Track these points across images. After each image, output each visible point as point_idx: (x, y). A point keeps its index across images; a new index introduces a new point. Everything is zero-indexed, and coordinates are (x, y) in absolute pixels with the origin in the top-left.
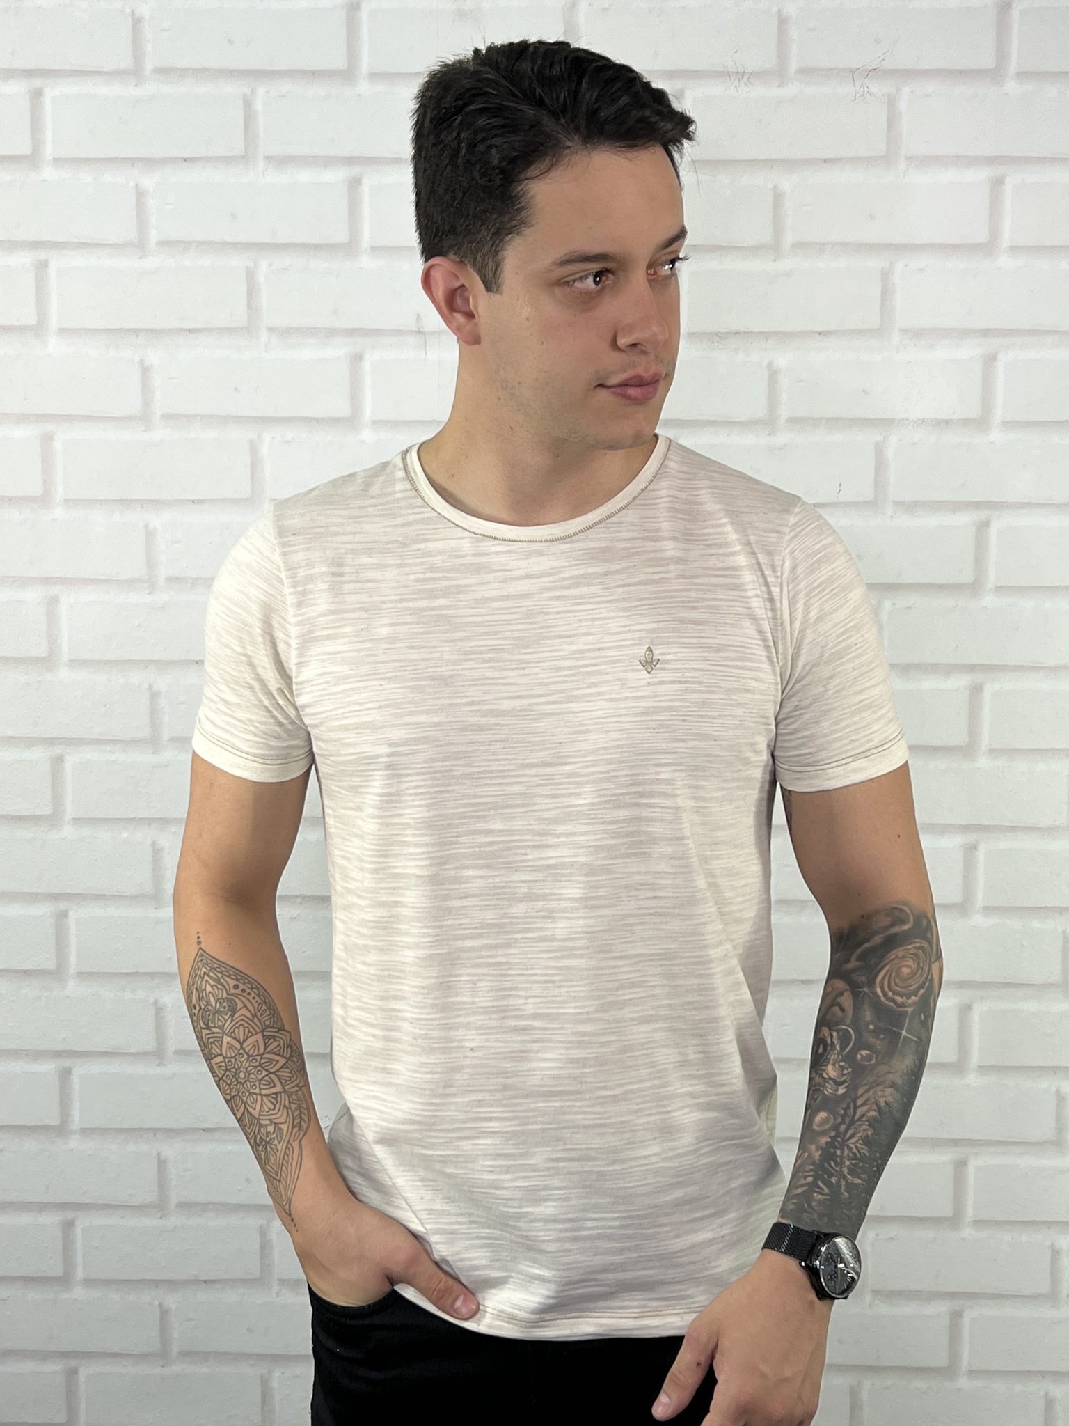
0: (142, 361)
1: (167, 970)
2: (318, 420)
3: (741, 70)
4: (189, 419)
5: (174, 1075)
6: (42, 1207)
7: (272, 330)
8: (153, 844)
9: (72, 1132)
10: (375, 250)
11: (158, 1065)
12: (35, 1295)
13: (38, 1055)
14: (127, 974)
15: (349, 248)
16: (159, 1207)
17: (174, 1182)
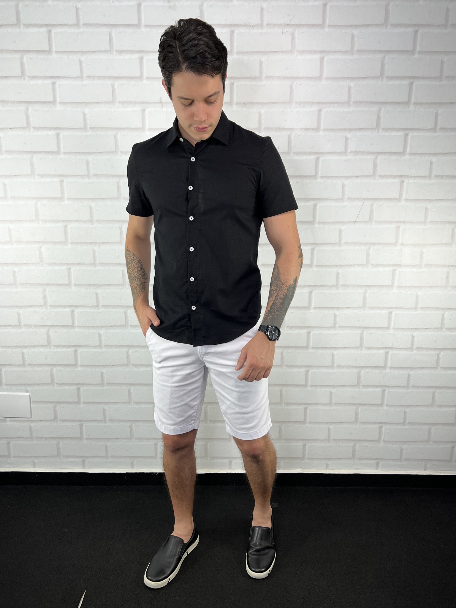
0: (83, 112)
1: (98, 284)
2: (133, 129)
3: (250, 24)
4: (97, 128)
5: (102, 312)
6: (69, 346)
7: (119, 102)
8: (93, 249)
9: (75, 327)
10: (148, 78)
11: (98, 309)
12: (68, 369)
13: (65, 307)
14: (88, 285)
15: (140, 78)
16: (100, 346)
17: (103, 340)
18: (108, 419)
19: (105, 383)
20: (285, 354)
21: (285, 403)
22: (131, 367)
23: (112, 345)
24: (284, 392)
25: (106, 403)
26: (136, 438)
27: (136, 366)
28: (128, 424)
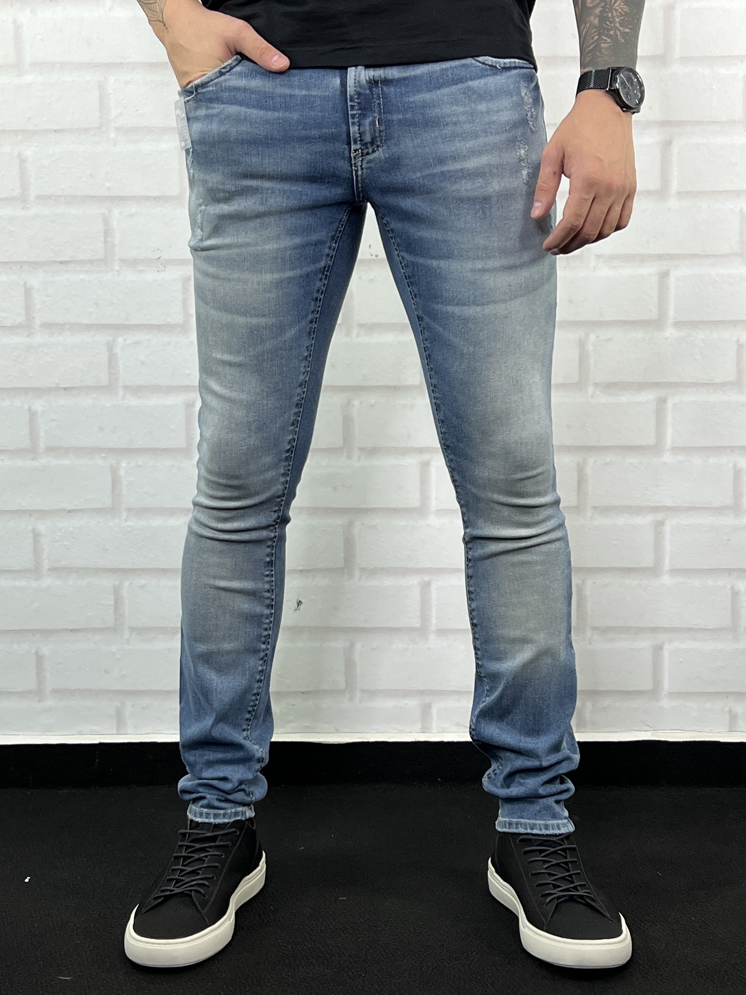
5: (36, 216)
11: (23, 208)
16: (27, 327)
17: (38, 307)
18: (47, 567)
19: (42, 445)
20: (591, 348)
21: (595, 508)
22: (121, 392)
23: (65, 324)
24: (589, 471)
25: (43, 514)
26: (132, 629)
27: (136, 390)
28: (107, 582)
